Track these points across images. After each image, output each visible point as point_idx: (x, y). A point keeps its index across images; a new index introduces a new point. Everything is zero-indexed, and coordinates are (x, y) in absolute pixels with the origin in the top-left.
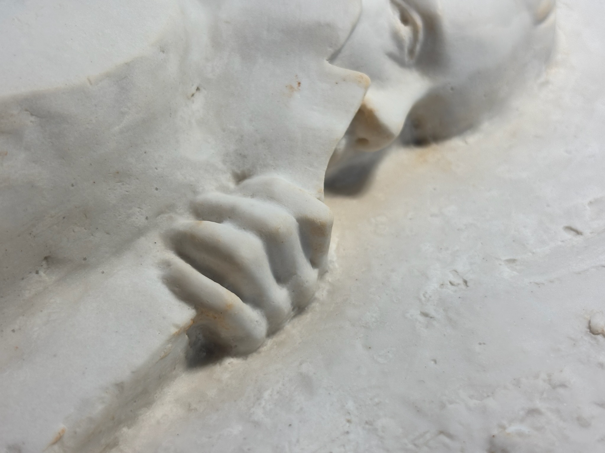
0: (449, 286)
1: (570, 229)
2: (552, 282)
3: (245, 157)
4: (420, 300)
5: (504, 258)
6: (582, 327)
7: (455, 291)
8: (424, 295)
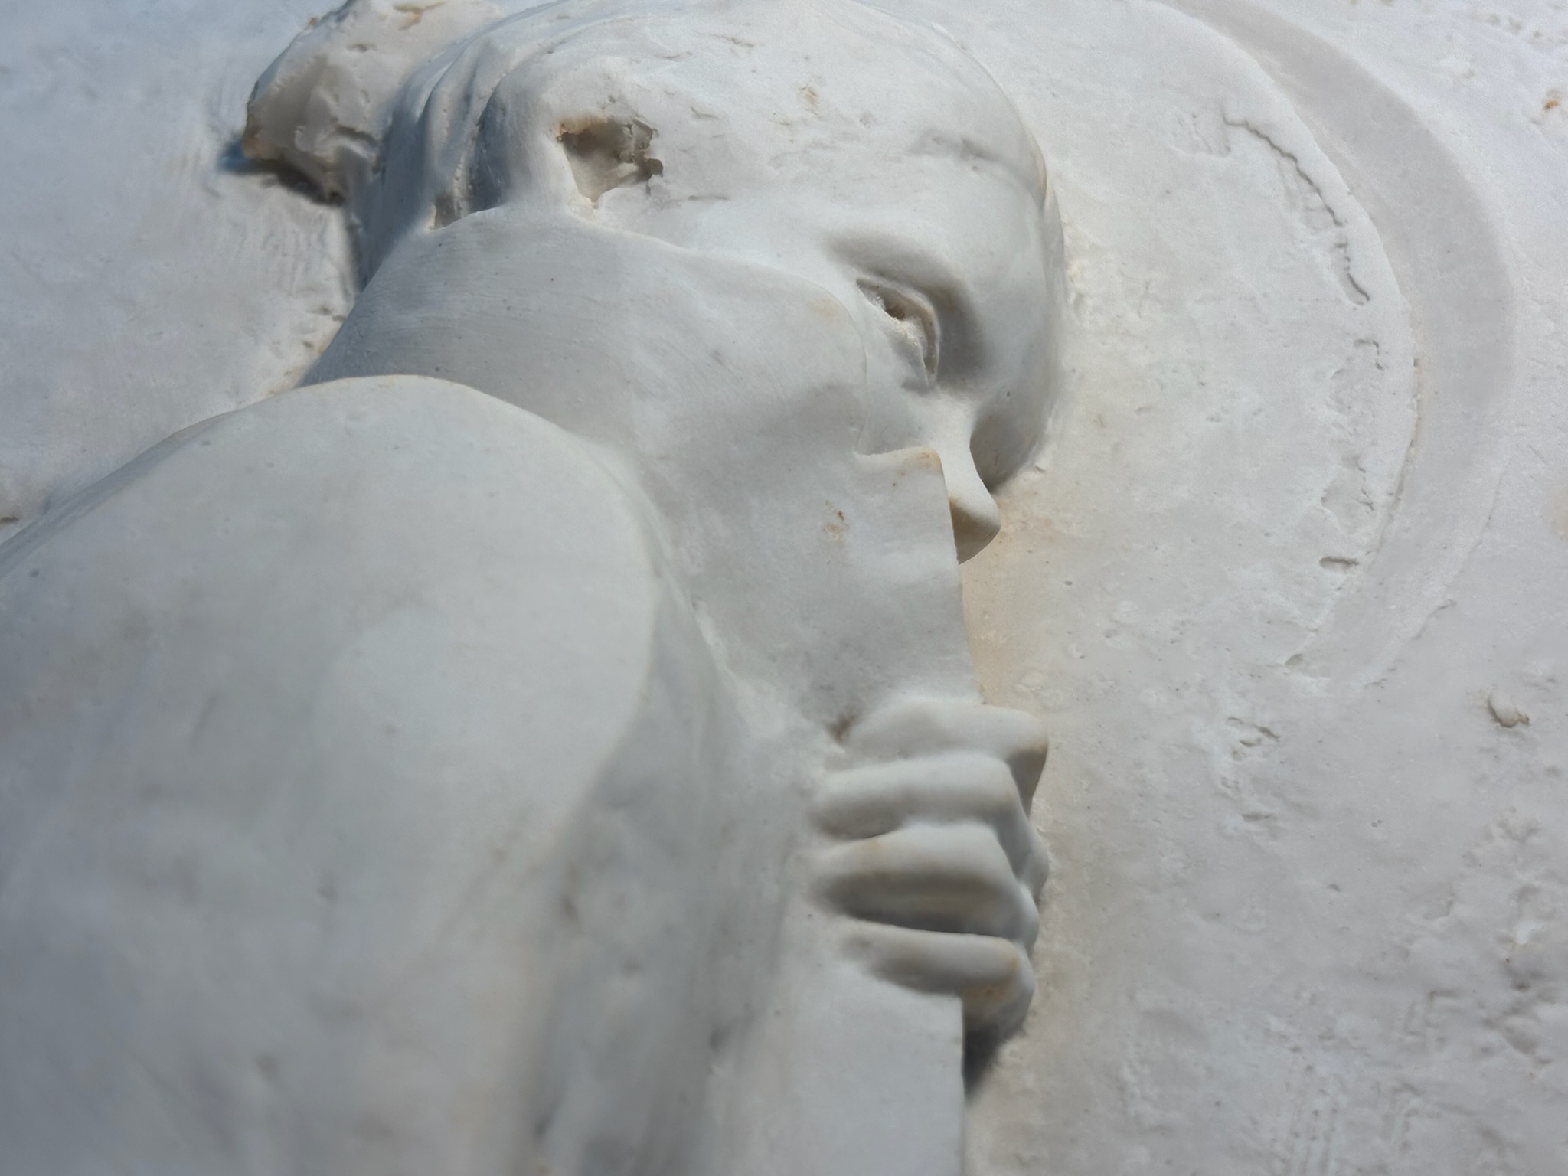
0: (1247, 750)
1: (1328, 561)
2: (1393, 670)
3: (830, 688)
4: (1225, 796)
5: (1283, 661)
6: (1486, 723)
7: (1265, 755)
8: (1225, 784)
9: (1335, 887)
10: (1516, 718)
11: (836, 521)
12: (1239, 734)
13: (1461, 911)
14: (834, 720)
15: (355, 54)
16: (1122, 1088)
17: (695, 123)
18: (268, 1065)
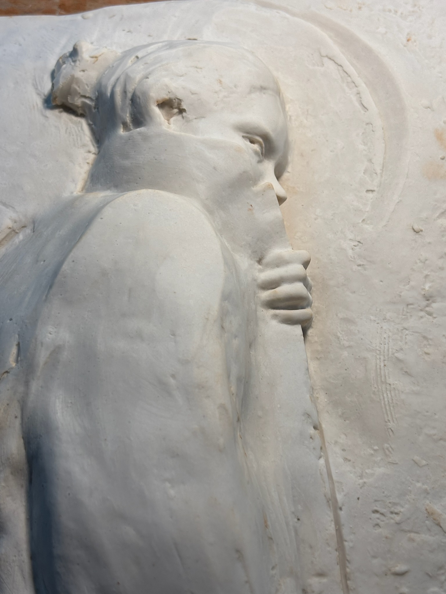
0: (355, 248)
1: (368, 191)
2: (388, 221)
3: (256, 251)
4: (352, 261)
5: (360, 221)
6: (413, 233)
7: (360, 249)
8: (351, 258)
9: (382, 281)
10: (419, 230)
11: (250, 207)
12: (353, 243)
13: (412, 283)
14: (258, 259)
15: (82, 73)
16: (338, 338)
17: (193, 96)
18: (173, 376)
